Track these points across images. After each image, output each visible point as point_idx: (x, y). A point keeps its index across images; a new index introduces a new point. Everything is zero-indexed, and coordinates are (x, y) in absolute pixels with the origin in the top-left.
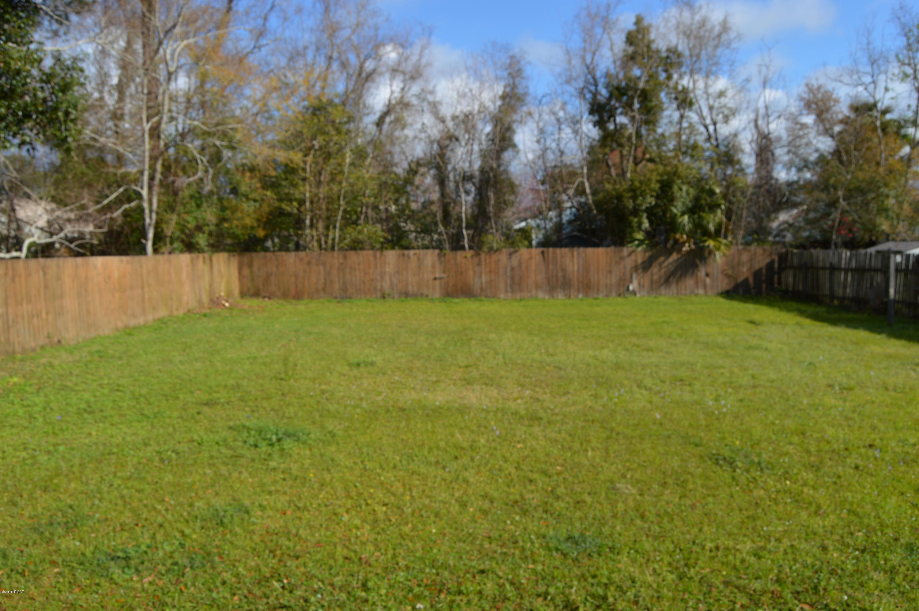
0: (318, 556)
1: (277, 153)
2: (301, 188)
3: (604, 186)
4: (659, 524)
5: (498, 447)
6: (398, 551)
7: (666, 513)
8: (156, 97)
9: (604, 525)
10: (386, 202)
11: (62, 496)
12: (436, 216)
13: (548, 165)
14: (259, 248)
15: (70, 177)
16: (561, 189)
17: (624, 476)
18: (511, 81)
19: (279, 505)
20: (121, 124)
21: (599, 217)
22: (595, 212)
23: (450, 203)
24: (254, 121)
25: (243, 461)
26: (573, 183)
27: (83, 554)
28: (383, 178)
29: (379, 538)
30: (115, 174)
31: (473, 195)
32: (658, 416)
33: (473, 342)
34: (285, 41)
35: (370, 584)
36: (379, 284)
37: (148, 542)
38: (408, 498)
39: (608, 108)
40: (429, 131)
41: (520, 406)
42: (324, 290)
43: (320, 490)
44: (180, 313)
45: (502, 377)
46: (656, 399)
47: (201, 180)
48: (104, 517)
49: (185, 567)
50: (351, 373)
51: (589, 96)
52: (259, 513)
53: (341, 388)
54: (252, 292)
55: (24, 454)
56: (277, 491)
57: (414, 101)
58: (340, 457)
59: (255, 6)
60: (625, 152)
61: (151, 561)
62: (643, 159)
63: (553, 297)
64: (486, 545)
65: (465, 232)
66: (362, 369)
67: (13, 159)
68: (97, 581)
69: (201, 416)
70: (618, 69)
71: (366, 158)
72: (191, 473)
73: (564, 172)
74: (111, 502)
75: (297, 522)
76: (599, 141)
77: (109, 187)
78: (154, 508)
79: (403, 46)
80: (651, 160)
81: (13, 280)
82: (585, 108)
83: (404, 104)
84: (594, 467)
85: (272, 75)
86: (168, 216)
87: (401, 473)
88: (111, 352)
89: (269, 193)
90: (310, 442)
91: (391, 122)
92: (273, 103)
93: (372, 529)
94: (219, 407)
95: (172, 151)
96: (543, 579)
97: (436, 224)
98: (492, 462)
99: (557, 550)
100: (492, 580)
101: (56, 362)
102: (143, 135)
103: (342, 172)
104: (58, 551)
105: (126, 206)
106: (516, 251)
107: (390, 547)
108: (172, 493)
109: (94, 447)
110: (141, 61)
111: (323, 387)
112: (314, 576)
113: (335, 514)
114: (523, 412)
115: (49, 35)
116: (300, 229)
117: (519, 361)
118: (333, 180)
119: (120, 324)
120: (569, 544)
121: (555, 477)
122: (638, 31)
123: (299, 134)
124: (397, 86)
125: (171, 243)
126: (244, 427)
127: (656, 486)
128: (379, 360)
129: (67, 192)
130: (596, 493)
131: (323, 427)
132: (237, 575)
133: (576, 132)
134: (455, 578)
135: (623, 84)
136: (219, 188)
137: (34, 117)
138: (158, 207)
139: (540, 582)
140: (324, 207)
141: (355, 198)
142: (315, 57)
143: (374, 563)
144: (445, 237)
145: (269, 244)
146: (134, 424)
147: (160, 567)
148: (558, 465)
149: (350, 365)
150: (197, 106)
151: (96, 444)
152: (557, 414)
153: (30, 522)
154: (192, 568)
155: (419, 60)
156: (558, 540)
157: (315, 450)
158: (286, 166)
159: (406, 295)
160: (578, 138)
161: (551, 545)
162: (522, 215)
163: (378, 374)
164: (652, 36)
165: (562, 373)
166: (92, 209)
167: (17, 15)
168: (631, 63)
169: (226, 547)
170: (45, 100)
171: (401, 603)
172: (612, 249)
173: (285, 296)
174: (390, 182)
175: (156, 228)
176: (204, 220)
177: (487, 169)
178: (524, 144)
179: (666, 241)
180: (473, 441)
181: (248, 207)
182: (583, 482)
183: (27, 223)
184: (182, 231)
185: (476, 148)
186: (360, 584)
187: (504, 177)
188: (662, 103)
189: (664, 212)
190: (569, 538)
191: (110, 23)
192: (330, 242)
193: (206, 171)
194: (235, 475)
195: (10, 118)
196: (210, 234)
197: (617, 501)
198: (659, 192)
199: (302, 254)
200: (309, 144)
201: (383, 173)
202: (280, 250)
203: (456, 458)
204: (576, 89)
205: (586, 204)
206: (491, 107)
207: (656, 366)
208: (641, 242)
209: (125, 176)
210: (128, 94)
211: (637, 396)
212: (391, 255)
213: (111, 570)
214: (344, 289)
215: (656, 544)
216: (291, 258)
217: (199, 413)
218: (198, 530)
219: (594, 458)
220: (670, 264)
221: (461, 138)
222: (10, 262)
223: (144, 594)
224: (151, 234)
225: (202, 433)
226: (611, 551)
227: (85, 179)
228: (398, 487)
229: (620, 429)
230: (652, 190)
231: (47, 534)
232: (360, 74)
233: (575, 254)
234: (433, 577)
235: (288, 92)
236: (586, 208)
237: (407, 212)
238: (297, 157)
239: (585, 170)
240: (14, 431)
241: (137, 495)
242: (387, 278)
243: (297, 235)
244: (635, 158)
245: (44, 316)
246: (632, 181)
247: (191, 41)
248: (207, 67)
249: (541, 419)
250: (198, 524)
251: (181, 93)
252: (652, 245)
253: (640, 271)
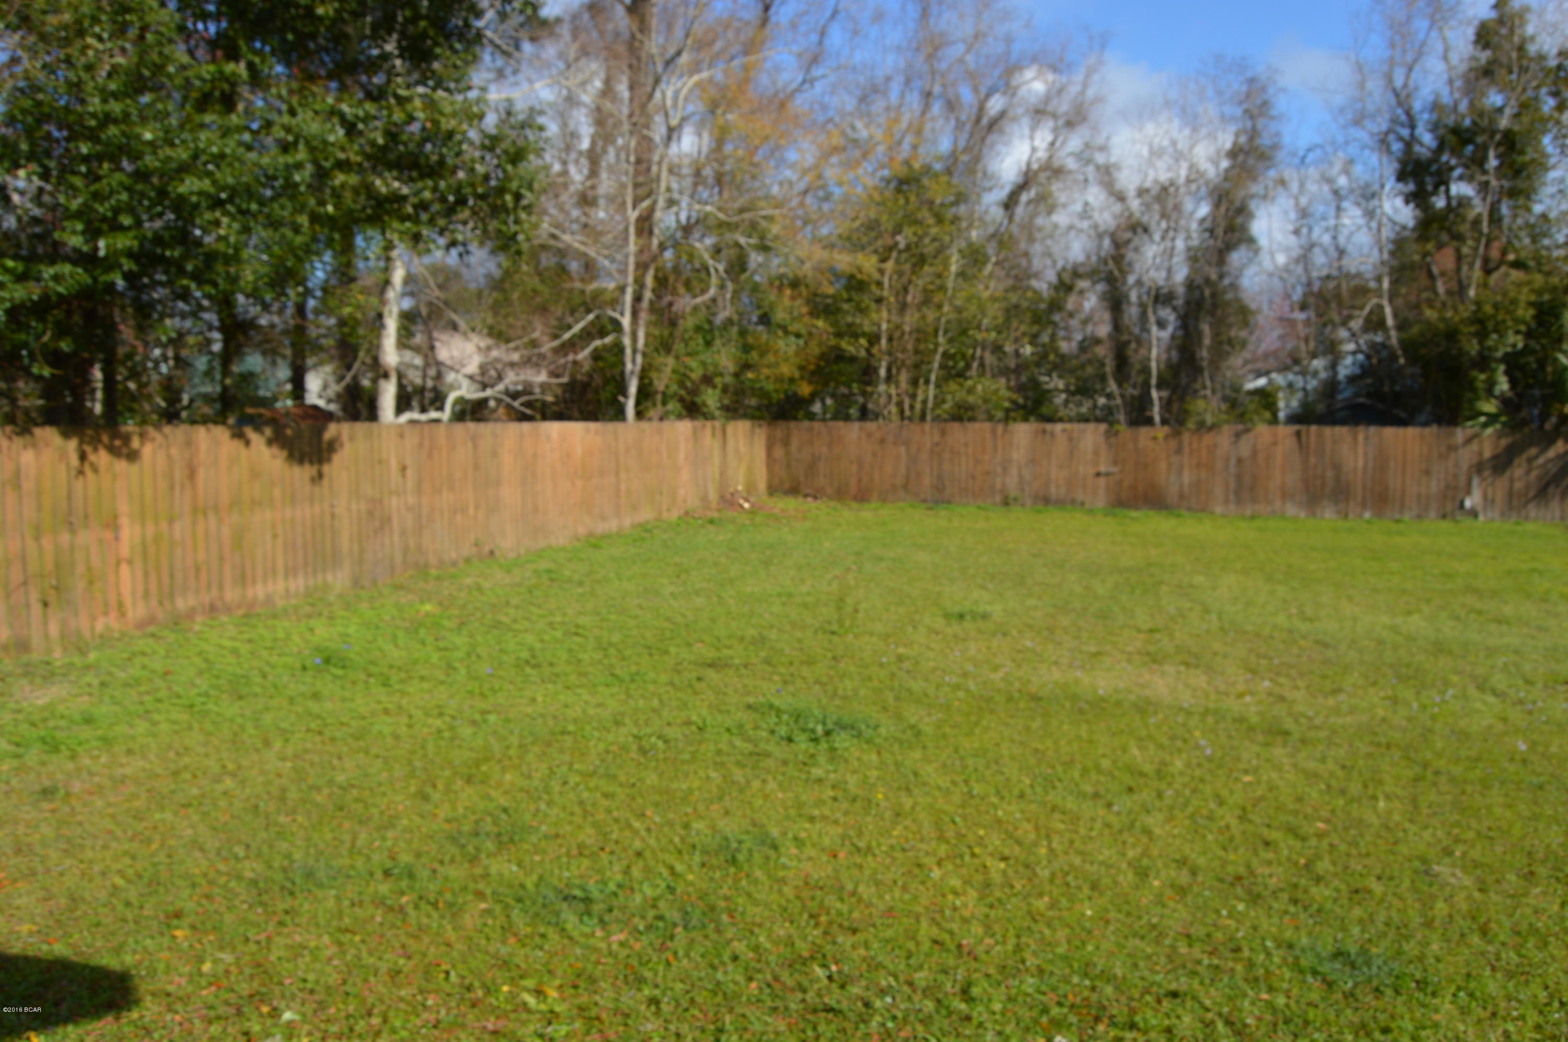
0: (889, 933)
1: (837, 256)
2: (874, 316)
3: (1421, 313)
4: (1518, 948)
5: (1208, 777)
6: (1024, 940)
7: (1535, 931)
8: (649, 170)
9: (1407, 938)
10: (1016, 340)
11: (493, 793)
12: (1103, 365)
13: (1315, 274)
14: (801, 414)
15: (515, 296)
16: (1337, 318)
17: (1447, 852)
18: (1249, 124)
19: (826, 841)
20: (592, 211)
21: (1409, 371)
22: (1402, 361)
23: (1128, 342)
24: (802, 204)
25: (770, 763)
26: (1362, 308)
27: (522, 886)
28: (1014, 298)
29: (993, 913)
30: (583, 292)
31: (1170, 329)
32: (1522, 747)
33: (1164, 588)
34: (854, 69)
35: (975, 991)
36: (999, 480)
37: (619, 877)
38: (1043, 851)
39: (1434, 168)
40: (1096, 216)
41: (1250, 707)
42: (905, 487)
43: (894, 823)
44: (674, 516)
45: (1215, 654)
46: (1516, 715)
47: (714, 300)
48: (553, 831)
49: (675, 925)
50: (949, 631)
51: (1397, 147)
52: (794, 851)
53: (931, 655)
54: (787, 486)
55: (438, 723)
56: (824, 818)
57: (1071, 164)
58: (929, 771)
59: (806, 13)
60: (1465, 250)
61: (623, 908)
62: (1501, 262)
63: (1314, 514)
64: (1183, 949)
65: (1155, 394)
66: (968, 624)
67: (435, 270)
68: (542, 930)
69: (703, 685)
70: (1457, 95)
71: (984, 263)
72: (687, 775)
73: (1344, 286)
74: (564, 808)
75: (856, 872)
76: (1414, 230)
77: (573, 312)
78: (629, 826)
79: (1055, 69)
80: (1518, 265)
81: (430, 456)
82: (1390, 168)
83: (1054, 171)
84: (1386, 827)
85: (830, 126)
86: (659, 359)
87: (1033, 807)
88: (567, 573)
89: (820, 323)
90: (878, 741)
91: (1029, 202)
92: (831, 173)
93: (981, 898)
94: (731, 672)
95: (668, 254)
96: (1287, 1021)
97: (1103, 378)
98: (1195, 802)
99: (1315, 973)
100: (1192, 1011)
101: (486, 584)
102: (626, 230)
103: (942, 288)
104: (486, 876)
105: (598, 343)
106: (1248, 430)
107: (1012, 932)
108: (657, 805)
109: (540, 721)
110: (626, 111)
111: (901, 650)
112: (880, 966)
113: (919, 866)
114: (1254, 719)
115: (491, 76)
116: (869, 383)
117: (1249, 628)
118: (926, 301)
119: (581, 530)
120: (1338, 966)
121: (1313, 842)
122: (1501, 21)
123: (872, 226)
124: (1043, 138)
125: (664, 403)
126: (771, 706)
127: (1512, 877)
128: (996, 610)
129: (511, 320)
130: (1391, 878)
131: (899, 717)
132: (756, 948)
133: (1370, 214)
134: (1124, 1000)
135: (1467, 122)
136: (740, 314)
137: (471, 202)
138: (646, 345)
139: (1281, 1026)
140: (910, 347)
141: (964, 332)
142: (902, 95)
143: (983, 956)
144: (1119, 401)
145: (817, 408)
146: (601, 689)
147: (636, 920)
148: (1320, 819)
149: (947, 616)
150: (711, 181)
151: (542, 715)
152: (1318, 728)
153: (446, 827)
154: (685, 927)
155: (1083, 92)
156: (1318, 955)
157: (886, 755)
158: (852, 277)
159: (1045, 500)
160: (1374, 224)
161: (1304, 962)
162: (1260, 365)
163: (994, 634)
164: (1530, 30)
165: (1330, 653)
166: (548, 346)
167: (451, 48)
168: (1484, 82)
169: (740, 901)
170: (487, 178)
171: (1027, 1029)
172: (1432, 431)
173: (840, 495)
174: (1025, 304)
175: (641, 378)
176: (716, 366)
177: (1199, 280)
178: (1270, 238)
179: (1544, 417)
180: (1165, 764)
181: (787, 346)
182: (1368, 855)
183: (452, 368)
184: (682, 384)
185: (1180, 244)
186: (958, 988)
187: (1229, 296)
188: (1546, 156)
189: (1542, 365)
190: (1338, 954)
191: (584, 52)
192: (918, 406)
193: (722, 287)
194: (756, 784)
195: (436, 207)
196: (725, 390)
197: (1433, 897)
198: (1533, 325)
199: (871, 426)
200: (889, 242)
201: (1014, 289)
202: (835, 418)
203: (1130, 790)
204: (1372, 134)
205: (1384, 345)
206: (1211, 172)
207: (1516, 652)
208: (1492, 419)
209: (597, 294)
210: (604, 164)
211: (1478, 705)
212: (1023, 431)
213: (563, 916)
214: (939, 487)
215: (1511, 985)
216: (852, 431)
217: (699, 679)
218: (696, 869)
219: (1389, 812)
220: (1550, 461)
221: (1153, 226)
222: (426, 428)
223: (611, 961)
224: (633, 389)
225: (704, 712)
226: (1420, 989)
227: (538, 300)
228: (1027, 831)
229: (1441, 764)
230: (1517, 321)
231: (470, 849)
232: (978, 120)
233: (1361, 437)
234: (1086, 993)
235: (857, 154)
236: (1384, 354)
237: (1052, 357)
238: (868, 263)
239: (1386, 284)
240: (425, 685)
241: (605, 802)
242: (1014, 471)
243: (864, 393)
244: (1486, 260)
245: (471, 511)
246: (1478, 303)
247: (705, 75)
248: (730, 117)
249: (1287, 733)
250: (697, 858)
251: (686, 161)
252: (1514, 426)
253: (1487, 473)
